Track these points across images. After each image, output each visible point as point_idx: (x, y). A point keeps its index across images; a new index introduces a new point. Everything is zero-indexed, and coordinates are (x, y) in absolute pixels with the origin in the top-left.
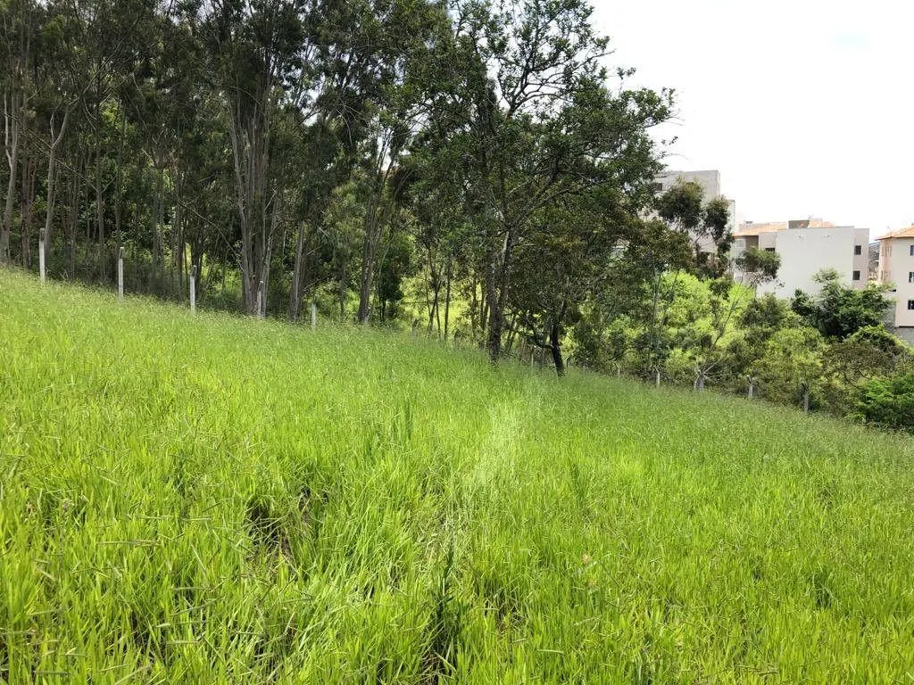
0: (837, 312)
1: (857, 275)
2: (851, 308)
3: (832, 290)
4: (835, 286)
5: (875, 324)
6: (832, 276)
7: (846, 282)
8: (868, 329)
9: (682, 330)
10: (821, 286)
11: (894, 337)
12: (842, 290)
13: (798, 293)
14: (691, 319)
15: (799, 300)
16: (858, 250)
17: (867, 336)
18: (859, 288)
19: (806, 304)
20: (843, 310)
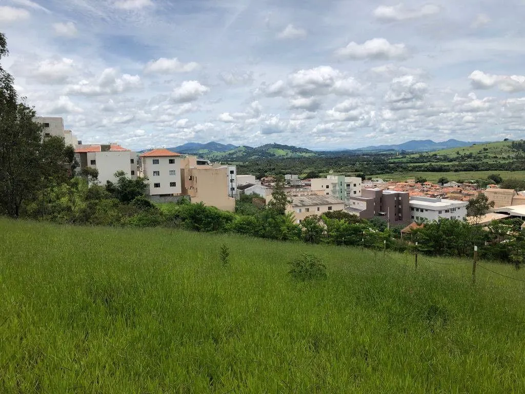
0: (126, 190)
1: (133, 173)
2: (132, 188)
3: (123, 180)
4: (124, 178)
5: (141, 195)
6: (122, 173)
7: (129, 176)
8: (139, 197)
9: (54, 204)
10: (118, 179)
11: (149, 200)
12: (127, 180)
13: (108, 182)
14: (58, 198)
15: (109, 185)
16: (132, 161)
17: (138, 200)
18: (134, 179)
19: (112, 187)
20: (128, 189)
